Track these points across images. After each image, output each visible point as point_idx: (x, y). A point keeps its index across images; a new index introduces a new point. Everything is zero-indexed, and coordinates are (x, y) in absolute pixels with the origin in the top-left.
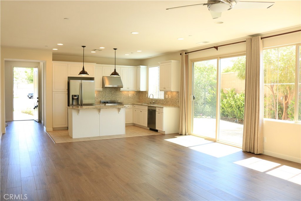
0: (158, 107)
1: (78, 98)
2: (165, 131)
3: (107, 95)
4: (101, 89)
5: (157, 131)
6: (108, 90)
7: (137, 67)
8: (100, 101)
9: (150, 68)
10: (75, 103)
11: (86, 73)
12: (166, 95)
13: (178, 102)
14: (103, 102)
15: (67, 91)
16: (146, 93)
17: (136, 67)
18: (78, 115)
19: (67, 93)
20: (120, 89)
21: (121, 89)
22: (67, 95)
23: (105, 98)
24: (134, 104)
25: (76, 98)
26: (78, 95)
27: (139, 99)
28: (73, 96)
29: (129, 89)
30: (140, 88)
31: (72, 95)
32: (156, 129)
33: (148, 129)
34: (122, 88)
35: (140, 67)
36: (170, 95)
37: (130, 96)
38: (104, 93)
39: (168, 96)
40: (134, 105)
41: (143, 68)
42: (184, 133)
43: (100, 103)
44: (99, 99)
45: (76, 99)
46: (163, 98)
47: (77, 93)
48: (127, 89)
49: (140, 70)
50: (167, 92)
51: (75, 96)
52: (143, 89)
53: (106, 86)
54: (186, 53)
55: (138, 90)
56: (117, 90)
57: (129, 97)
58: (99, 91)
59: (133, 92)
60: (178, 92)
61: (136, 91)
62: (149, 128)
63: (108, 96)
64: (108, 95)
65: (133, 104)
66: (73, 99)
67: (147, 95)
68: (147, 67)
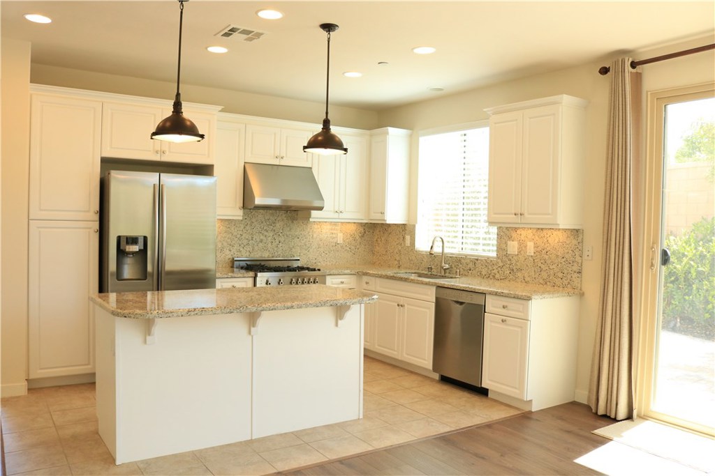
0: (491, 293)
1: (144, 251)
2: (531, 401)
3: (256, 237)
4: (238, 214)
5: (483, 392)
6: (261, 215)
7: (371, 136)
8: (233, 261)
9: (422, 140)
10: (129, 271)
11: (190, 130)
12: (510, 243)
13: (576, 275)
14: (243, 264)
15: (97, 217)
16: (405, 230)
17: (368, 132)
18: (145, 342)
19: (96, 225)
20: (309, 216)
21: (314, 213)
22: (97, 236)
23: (249, 248)
24: (366, 274)
25: (135, 248)
26: (145, 238)
27: (373, 252)
28: (123, 242)
29: (342, 216)
30: (382, 213)
31: (119, 238)
32: (484, 385)
33: (432, 380)
34: (321, 209)
35: (388, 133)
36: (530, 245)
37: (340, 240)
38: (248, 227)
39: (522, 246)
40: (365, 279)
41: (395, 137)
42: (622, 412)
43: (232, 267)
44: (228, 252)
45: (133, 253)
46: (494, 254)
47: (141, 228)
48: (336, 215)
49: (384, 142)
50: (516, 229)
51: (133, 240)
52: (394, 215)
53: (259, 201)
54: (634, 65)
55: (375, 218)
56: (293, 219)
57: (337, 244)
58: (229, 222)
59: (353, 227)
60: (576, 232)
61: (361, 224)
62: (436, 376)
63: (261, 241)
64: (262, 237)
65: (360, 275)
66: (121, 253)
67: (408, 238)
68: (411, 136)
